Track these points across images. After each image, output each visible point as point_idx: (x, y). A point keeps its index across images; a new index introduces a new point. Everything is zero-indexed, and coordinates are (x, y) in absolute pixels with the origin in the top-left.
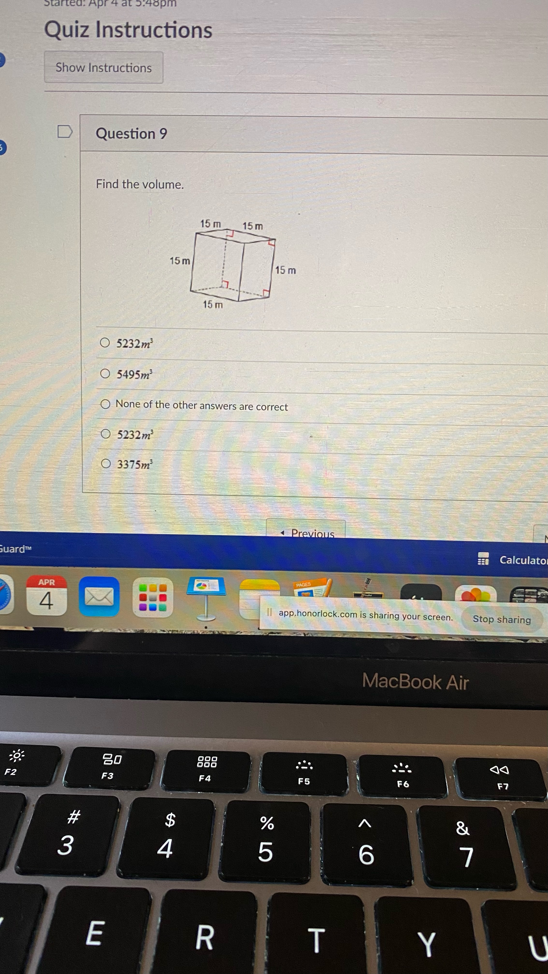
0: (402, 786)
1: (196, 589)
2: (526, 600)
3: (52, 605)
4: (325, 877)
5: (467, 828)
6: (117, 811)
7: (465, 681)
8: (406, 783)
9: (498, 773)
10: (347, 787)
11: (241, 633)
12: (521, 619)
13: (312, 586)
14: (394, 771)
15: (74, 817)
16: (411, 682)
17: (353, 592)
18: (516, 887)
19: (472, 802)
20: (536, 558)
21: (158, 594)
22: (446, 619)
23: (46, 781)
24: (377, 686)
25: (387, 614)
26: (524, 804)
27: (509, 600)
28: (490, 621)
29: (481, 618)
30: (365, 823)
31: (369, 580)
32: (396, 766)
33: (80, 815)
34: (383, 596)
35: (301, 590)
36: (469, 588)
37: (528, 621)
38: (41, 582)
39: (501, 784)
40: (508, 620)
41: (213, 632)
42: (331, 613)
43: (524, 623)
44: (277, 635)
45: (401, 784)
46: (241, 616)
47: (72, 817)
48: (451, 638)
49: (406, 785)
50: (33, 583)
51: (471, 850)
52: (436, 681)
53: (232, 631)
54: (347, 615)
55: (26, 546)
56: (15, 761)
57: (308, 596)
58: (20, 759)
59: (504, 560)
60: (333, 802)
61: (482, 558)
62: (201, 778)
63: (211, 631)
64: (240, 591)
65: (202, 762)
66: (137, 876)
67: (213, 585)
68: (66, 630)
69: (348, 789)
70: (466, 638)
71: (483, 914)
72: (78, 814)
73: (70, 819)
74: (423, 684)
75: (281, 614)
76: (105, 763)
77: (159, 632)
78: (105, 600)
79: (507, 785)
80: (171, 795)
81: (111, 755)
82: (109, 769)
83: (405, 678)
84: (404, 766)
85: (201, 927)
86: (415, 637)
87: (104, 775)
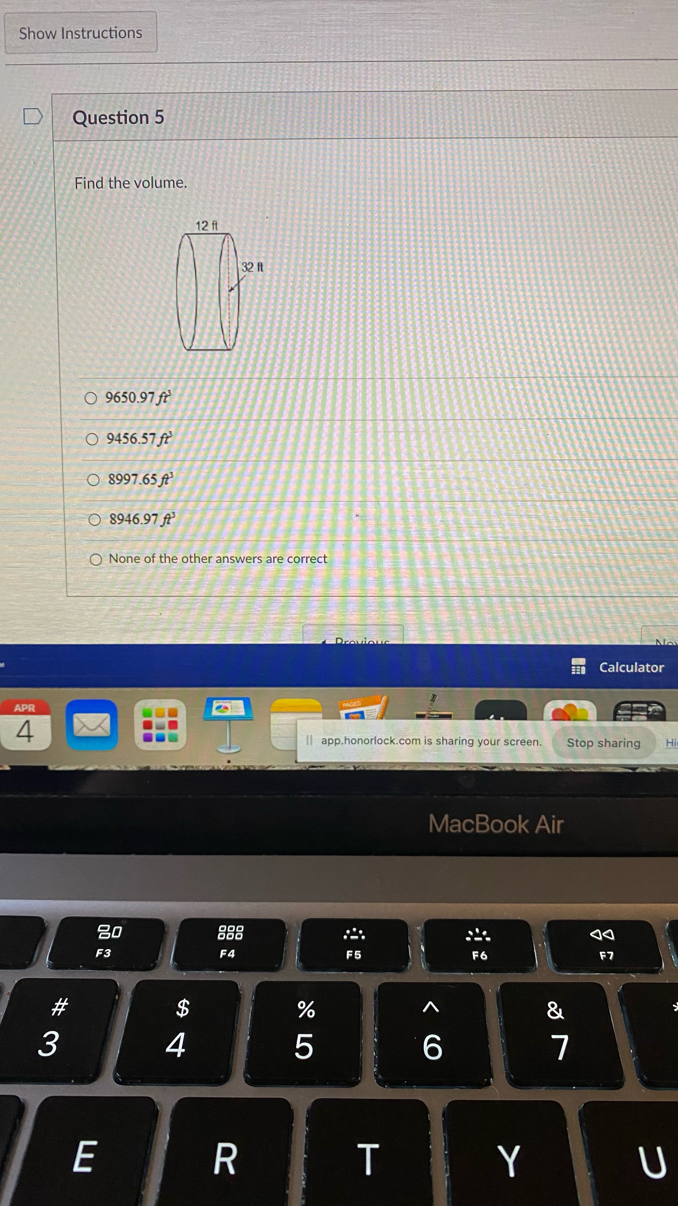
0: (479, 959)
1: (215, 713)
2: (634, 718)
3: (32, 736)
4: (380, 1077)
5: (560, 1010)
6: (115, 999)
7: (559, 822)
8: (483, 954)
9: (601, 938)
10: (407, 960)
11: (274, 767)
12: (628, 742)
13: (362, 706)
14: (468, 939)
15: (60, 1007)
16: (489, 824)
17: (415, 713)
18: (623, 1084)
19: (569, 977)
20: (645, 664)
21: (166, 720)
22: (532, 743)
23: (25, 962)
24: (447, 831)
25: (459, 739)
26: (633, 978)
27: (612, 717)
28: (588, 746)
29: (577, 741)
30: (431, 1006)
31: (434, 696)
32: (471, 933)
33: (67, 1004)
34: (452, 717)
35: (348, 711)
36: (561, 704)
37: (637, 744)
38: (17, 708)
39: (604, 953)
40: (612, 743)
41: (238, 767)
42: (388, 739)
43: (632, 746)
44: (319, 769)
45: (477, 956)
46: (273, 745)
47: (57, 1007)
48: (540, 767)
49: (484, 956)
50: (7, 709)
51: (566, 1038)
52: (522, 823)
53: (262, 765)
54: (408, 741)
57: (358, 718)
59: (606, 667)
60: (391, 980)
61: (576, 666)
62: (223, 953)
63: (235, 766)
64: (271, 714)
65: (225, 933)
66: (140, 1081)
67: (237, 708)
68: (51, 768)
69: (410, 964)
70: (559, 767)
71: (581, 1120)
72: (65, 1004)
73: (55, 1010)
74: (506, 826)
75: (324, 742)
76: (100, 937)
77: (169, 768)
78: (99, 729)
79: (612, 953)
80: (184, 976)
81: (109, 926)
82: (105, 944)
83: (482, 820)
84: (481, 931)
85: (221, 1145)
86: (495, 767)
87: (99, 952)
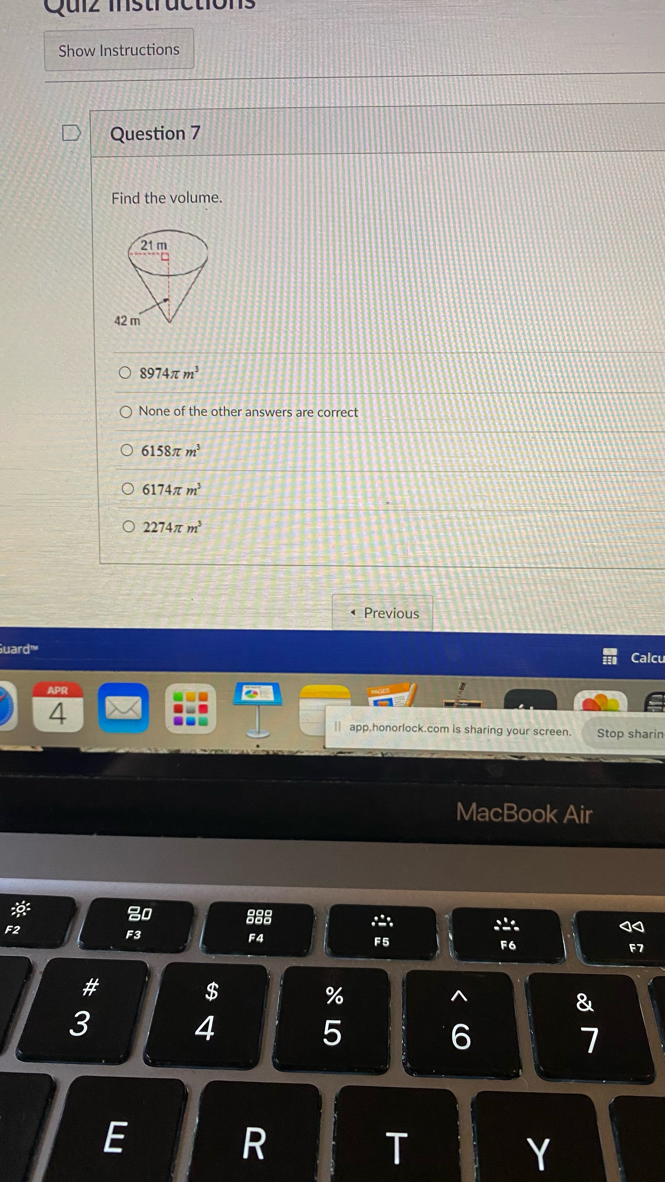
0: (507, 948)
1: (244, 698)
3: (65, 718)
4: (408, 1065)
5: (590, 1002)
6: (145, 980)
7: (588, 812)
8: (511, 943)
9: (630, 930)
10: (435, 948)
11: (302, 752)
12: (659, 733)
13: (391, 693)
14: (497, 928)
15: (91, 987)
16: (518, 813)
17: (444, 701)
18: (654, 1078)
19: (598, 969)
21: (197, 704)
22: (562, 733)
23: (57, 942)
24: (475, 819)
25: (488, 727)
27: (643, 708)
28: (618, 736)
29: (607, 732)
30: (459, 995)
31: (463, 684)
32: (499, 922)
33: (98, 984)
34: (481, 705)
35: (376, 698)
36: (591, 694)
38: (50, 690)
39: (634, 945)
40: (642, 734)
41: (267, 752)
42: (416, 727)
43: (663, 737)
44: (347, 755)
45: (506, 945)
46: (301, 731)
47: (88, 987)
48: (569, 758)
49: (512, 946)
50: (41, 691)
51: (596, 1030)
52: (551, 812)
53: (291, 750)
54: (436, 729)
55: (31, 644)
56: (18, 916)
57: (386, 705)
58: (24, 914)
59: (637, 659)
60: (419, 968)
61: (607, 656)
62: (251, 937)
63: (264, 751)
64: (300, 700)
65: (254, 917)
66: (170, 1063)
67: (266, 694)
68: (83, 750)
69: (438, 952)
70: (589, 757)
71: (612, 1115)
72: (96, 984)
73: (86, 990)
74: (534, 816)
75: (353, 728)
76: (130, 919)
77: (199, 752)
78: (131, 712)
79: (642, 946)
80: (214, 959)
81: (139, 908)
82: (135, 926)
83: (510, 809)
84: (510, 921)
85: (249, 1130)
86: (523, 757)
87: (129, 934)
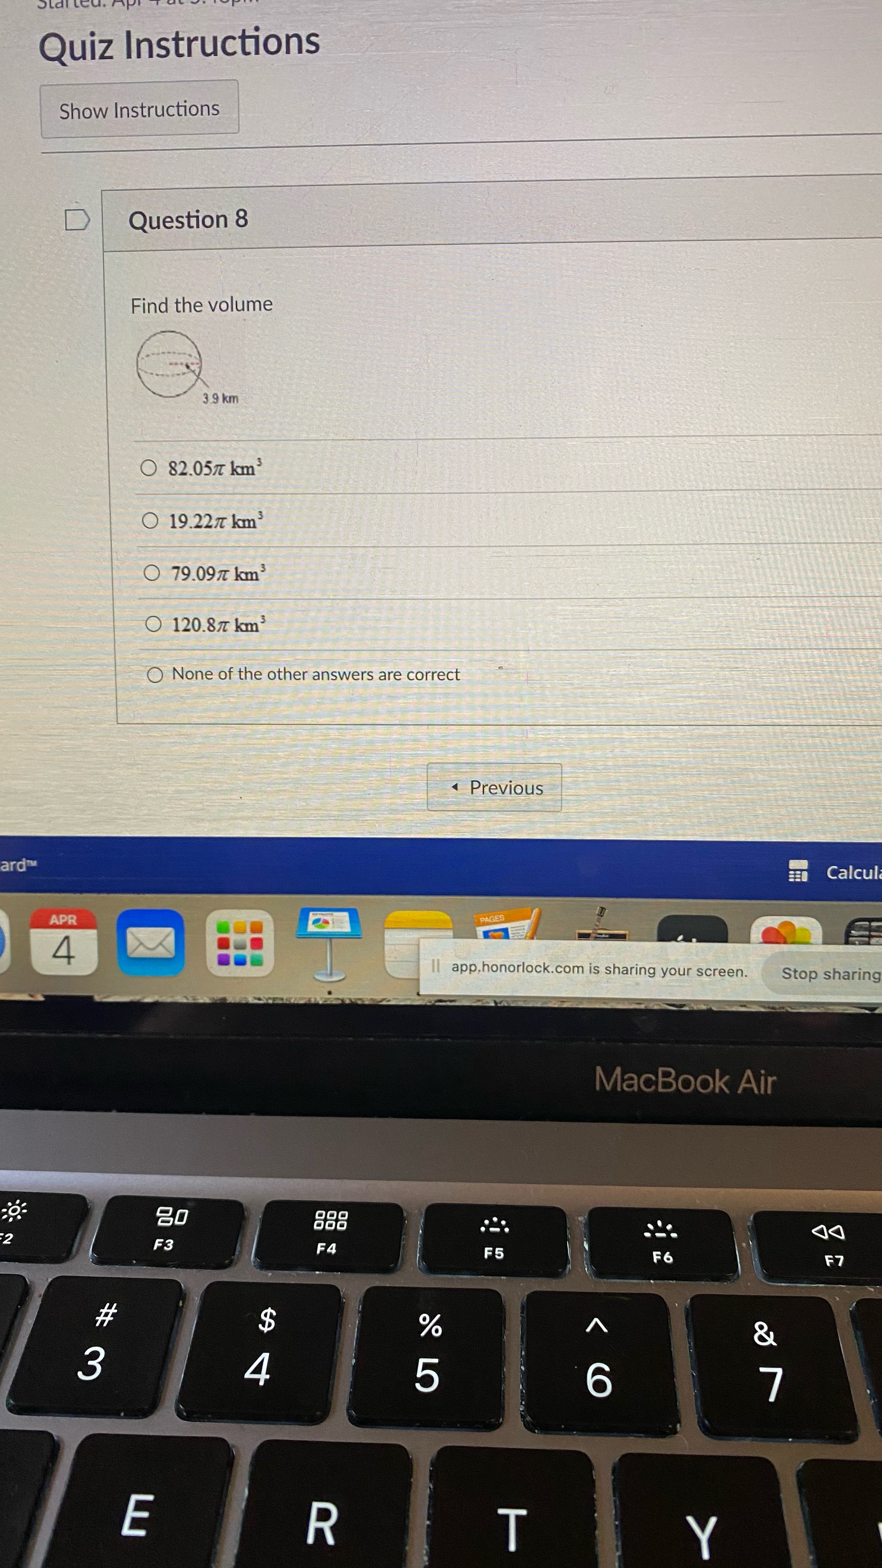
0: (661, 1261)
1: (311, 928)
2: (873, 941)
3: (73, 957)
4: (528, 1418)
5: (772, 1334)
6: (178, 1306)
7: (770, 1079)
8: (667, 1255)
9: (826, 1237)
10: (566, 1261)
11: (389, 1001)
12: (864, 973)
13: (507, 921)
14: (647, 1235)
15: (106, 1315)
16: (677, 1081)
17: (577, 931)
18: (857, 1435)
19: (782, 1288)
21: (248, 936)
22: (735, 974)
23: (62, 1254)
24: (619, 1089)
25: (635, 966)
26: (871, 1291)
27: (843, 941)
28: (811, 978)
29: (795, 971)
30: (596, 1324)
31: (603, 909)
32: (650, 1226)
33: (116, 1311)
34: (627, 937)
35: (487, 928)
36: (774, 922)
37: (877, 976)
38: (54, 920)
39: (831, 1257)
40: (842, 975)
41: (342, 1000)
42: (540, 966)
43: (870, 979)
44: (449, 1004)
45: (660, 1257)
46: (387, 972)
47: (103, 1314)
48: (745, 1006)
49: (668, 1258)
50: (41, 921)
51: (779, 1371)
52: (721, 1079)
53: (373, 997)
54: (567, 969)
55: (27, 859)
56: (11, 1220)
57: (499, 937)
58: (19, 1217)
59: (835, 873)
60: (544, 1288)
61: (795, 870)
62: (320, 1247)
63: (338, 999)
64: (386, 930)
65: (323, 1221)
66: (210, 1416)
67: (340, 922)
68: (97, 998)
69: (570, 1266)
70: (771, 1005)
71: (801, 1485)
72: (113, 1310)
73: (100, 1319)
74: (698, 1084)
75: (456, 968)
76: (160, 1224)
77: (251, 1000)
78: (160, 948)
79: (842, 1258)
80: (269, 1277)
81: (171, 1209)
82: (166, 1233)
83: (667, 1074)
84: (665, 1225)
85: (316, 1506)
86: (684, 1005)
87: (157, 1244)
